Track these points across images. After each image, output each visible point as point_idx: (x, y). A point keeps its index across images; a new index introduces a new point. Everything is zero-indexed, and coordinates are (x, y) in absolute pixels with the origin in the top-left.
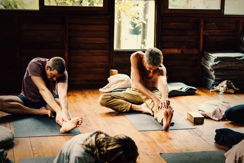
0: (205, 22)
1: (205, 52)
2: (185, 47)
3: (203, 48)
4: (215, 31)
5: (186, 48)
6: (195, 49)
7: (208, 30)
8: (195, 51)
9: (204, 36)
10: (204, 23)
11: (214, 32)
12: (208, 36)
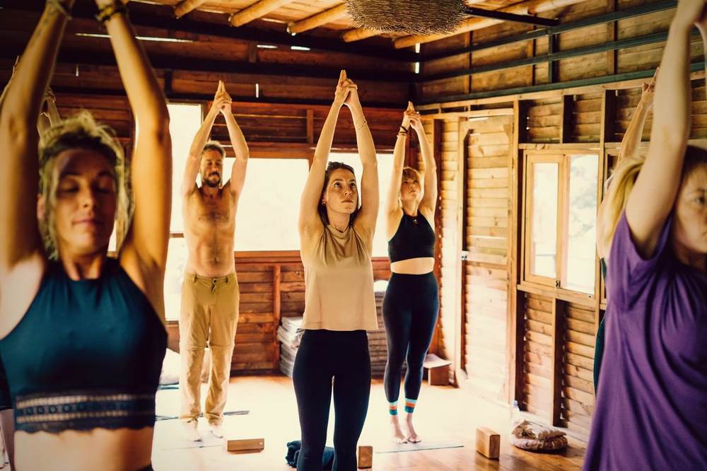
0: (283, 270)
1: (284, 319)
2: (251, 311)
3: (282, 312)
4: (299, 283)
5: (253, 313)
6: (268, 314)
7: (287, 282)
8: (268, 318)
9: (282, 292)
10: (281, 271)
11: (299, 285)
12: (290, 292)
